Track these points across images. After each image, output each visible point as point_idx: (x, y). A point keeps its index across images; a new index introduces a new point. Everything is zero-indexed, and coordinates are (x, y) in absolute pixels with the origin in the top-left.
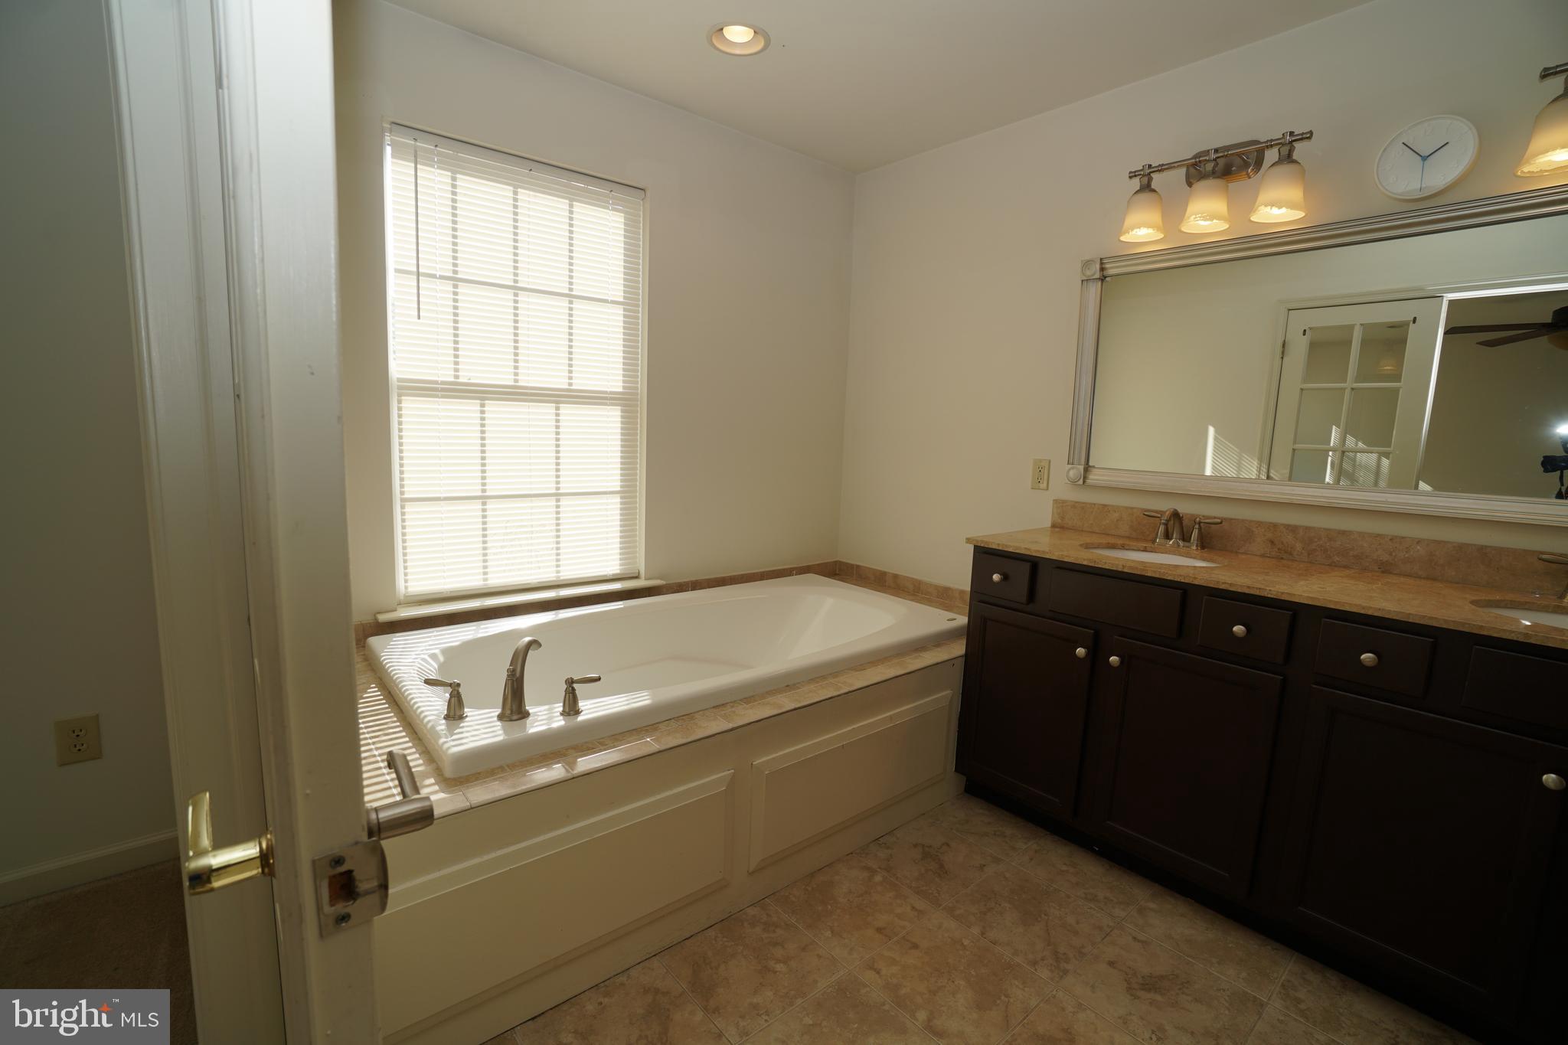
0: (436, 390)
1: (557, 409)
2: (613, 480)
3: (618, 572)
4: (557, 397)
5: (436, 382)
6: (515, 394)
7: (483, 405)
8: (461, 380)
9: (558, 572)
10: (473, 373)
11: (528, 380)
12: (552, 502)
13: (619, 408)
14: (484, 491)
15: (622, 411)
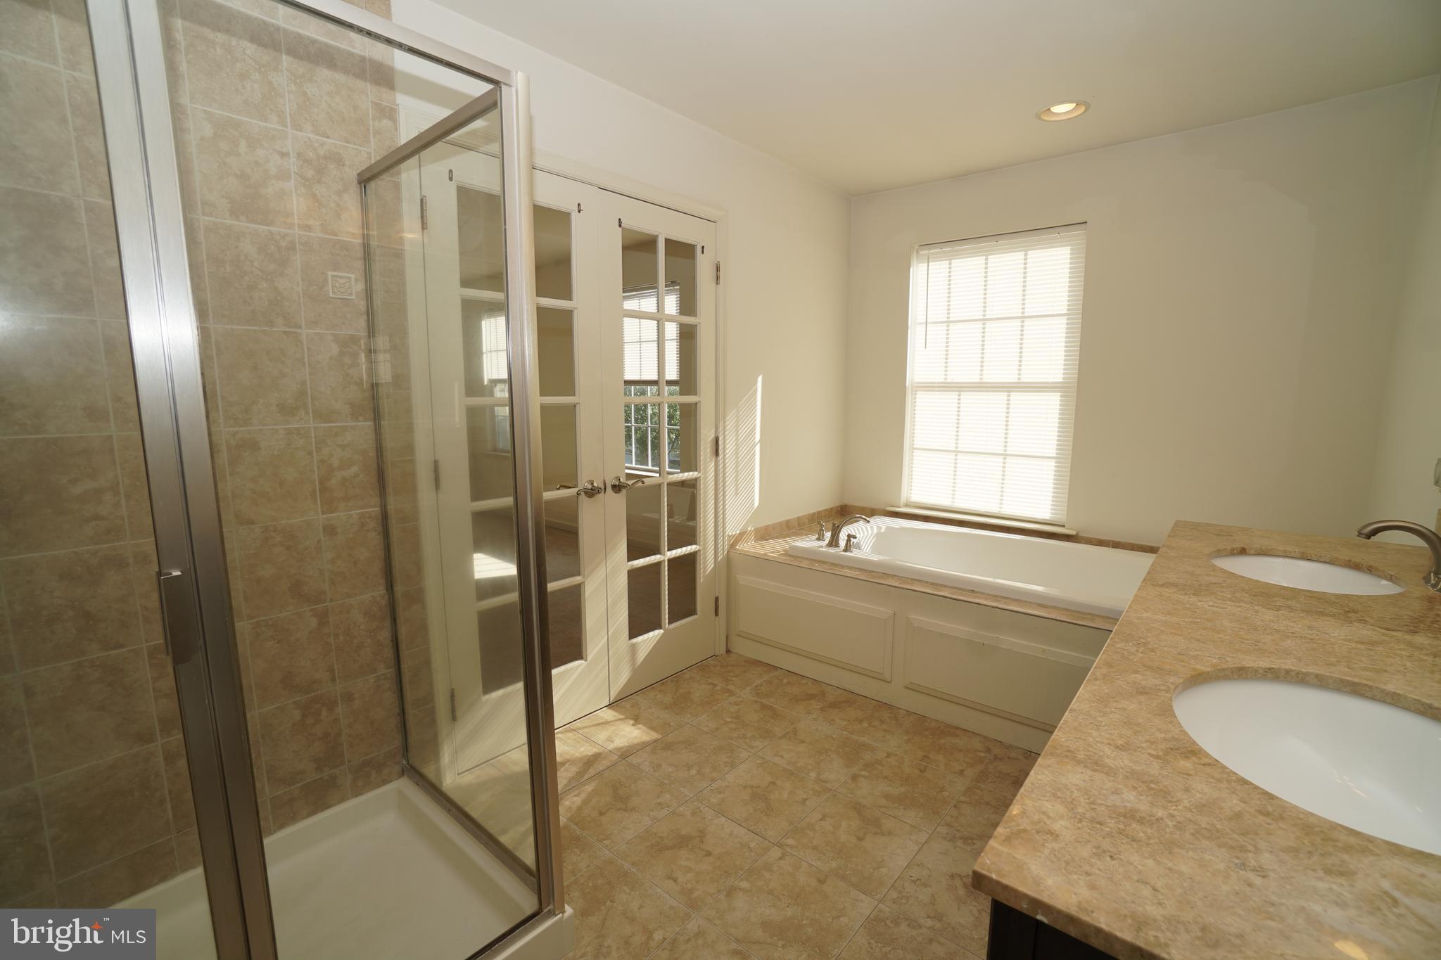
0: (934, 387)
1: (1009, 396)
2: (1051, 447)
3: (1048, 518)
4: (1009, 388)
5: (934, 383)
6: (981, 387)
7: (959, 395)
8: (948, 381)
9: (1001, 508)
10: (956, 376)
11: (990, 377)
12: (1001, 459)
13: (1059, 394)
14: (957, 448)
15: (1061, 396)
